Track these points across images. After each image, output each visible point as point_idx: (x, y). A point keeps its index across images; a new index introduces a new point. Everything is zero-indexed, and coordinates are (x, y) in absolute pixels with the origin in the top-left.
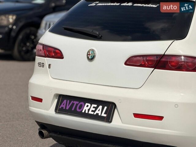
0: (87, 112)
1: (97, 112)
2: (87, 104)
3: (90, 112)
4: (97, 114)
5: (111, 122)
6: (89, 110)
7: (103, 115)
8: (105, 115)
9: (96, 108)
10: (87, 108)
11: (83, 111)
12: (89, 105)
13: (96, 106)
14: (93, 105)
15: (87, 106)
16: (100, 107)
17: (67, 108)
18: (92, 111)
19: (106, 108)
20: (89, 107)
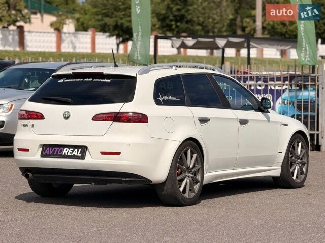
0: (66, 154)
1: (74, 153)
2: (65, 149)
3: (69, 154)
4: (74, 155)
5: (84, 159)
6: (67, 153)
7: (79, 155)
8: (80, 155)
9: (73, 151)
10: (66, 151)
11: (63, 154)
12: (68, 149)
13: (72, 149)
14: (70, 149)
15: (66, 150)
16: (76, 150)
17: (51, 153)
18: (70, 153)
19: (80, 150)
20: (67, 151)
